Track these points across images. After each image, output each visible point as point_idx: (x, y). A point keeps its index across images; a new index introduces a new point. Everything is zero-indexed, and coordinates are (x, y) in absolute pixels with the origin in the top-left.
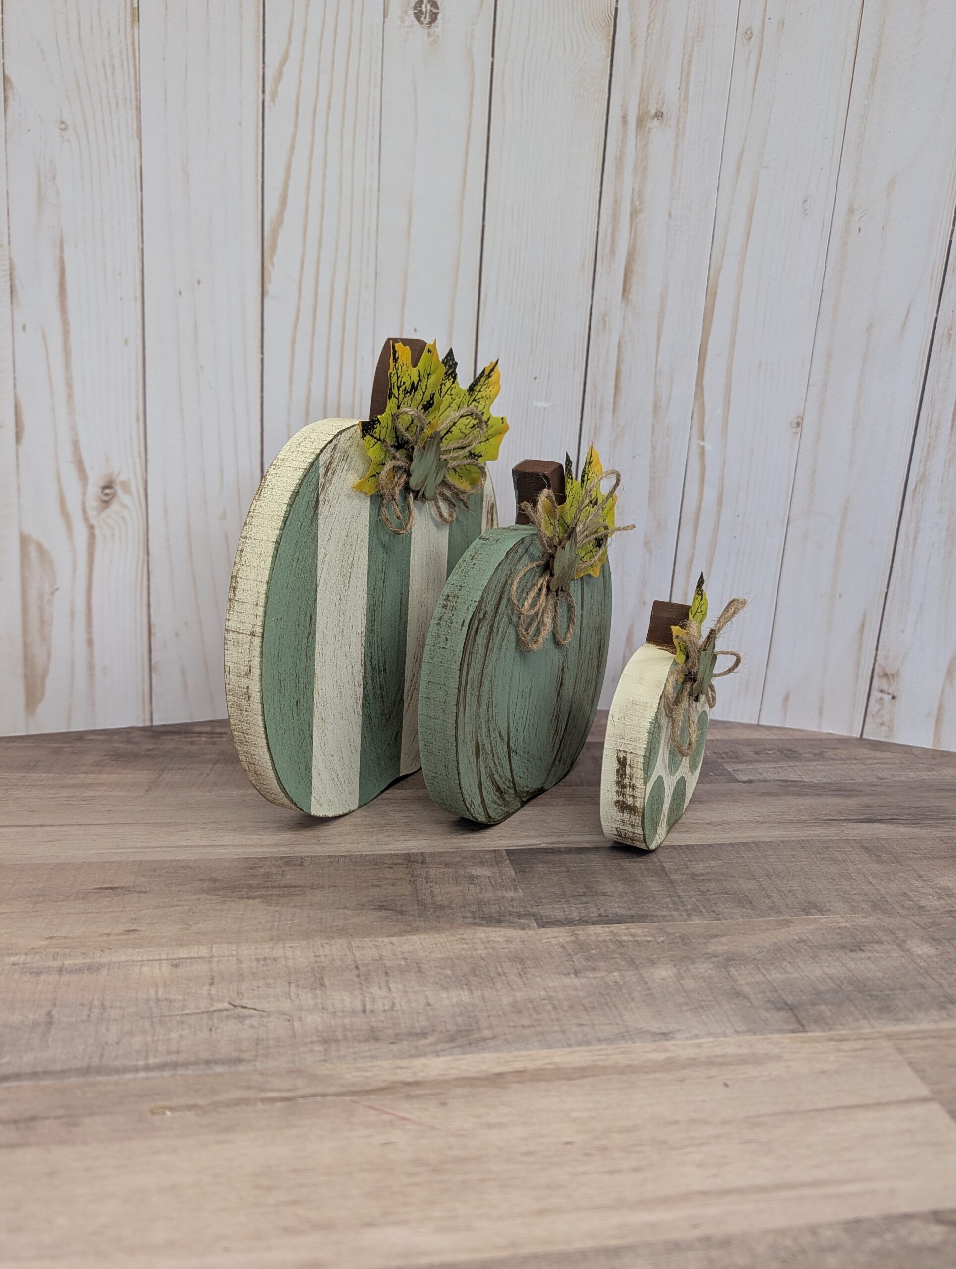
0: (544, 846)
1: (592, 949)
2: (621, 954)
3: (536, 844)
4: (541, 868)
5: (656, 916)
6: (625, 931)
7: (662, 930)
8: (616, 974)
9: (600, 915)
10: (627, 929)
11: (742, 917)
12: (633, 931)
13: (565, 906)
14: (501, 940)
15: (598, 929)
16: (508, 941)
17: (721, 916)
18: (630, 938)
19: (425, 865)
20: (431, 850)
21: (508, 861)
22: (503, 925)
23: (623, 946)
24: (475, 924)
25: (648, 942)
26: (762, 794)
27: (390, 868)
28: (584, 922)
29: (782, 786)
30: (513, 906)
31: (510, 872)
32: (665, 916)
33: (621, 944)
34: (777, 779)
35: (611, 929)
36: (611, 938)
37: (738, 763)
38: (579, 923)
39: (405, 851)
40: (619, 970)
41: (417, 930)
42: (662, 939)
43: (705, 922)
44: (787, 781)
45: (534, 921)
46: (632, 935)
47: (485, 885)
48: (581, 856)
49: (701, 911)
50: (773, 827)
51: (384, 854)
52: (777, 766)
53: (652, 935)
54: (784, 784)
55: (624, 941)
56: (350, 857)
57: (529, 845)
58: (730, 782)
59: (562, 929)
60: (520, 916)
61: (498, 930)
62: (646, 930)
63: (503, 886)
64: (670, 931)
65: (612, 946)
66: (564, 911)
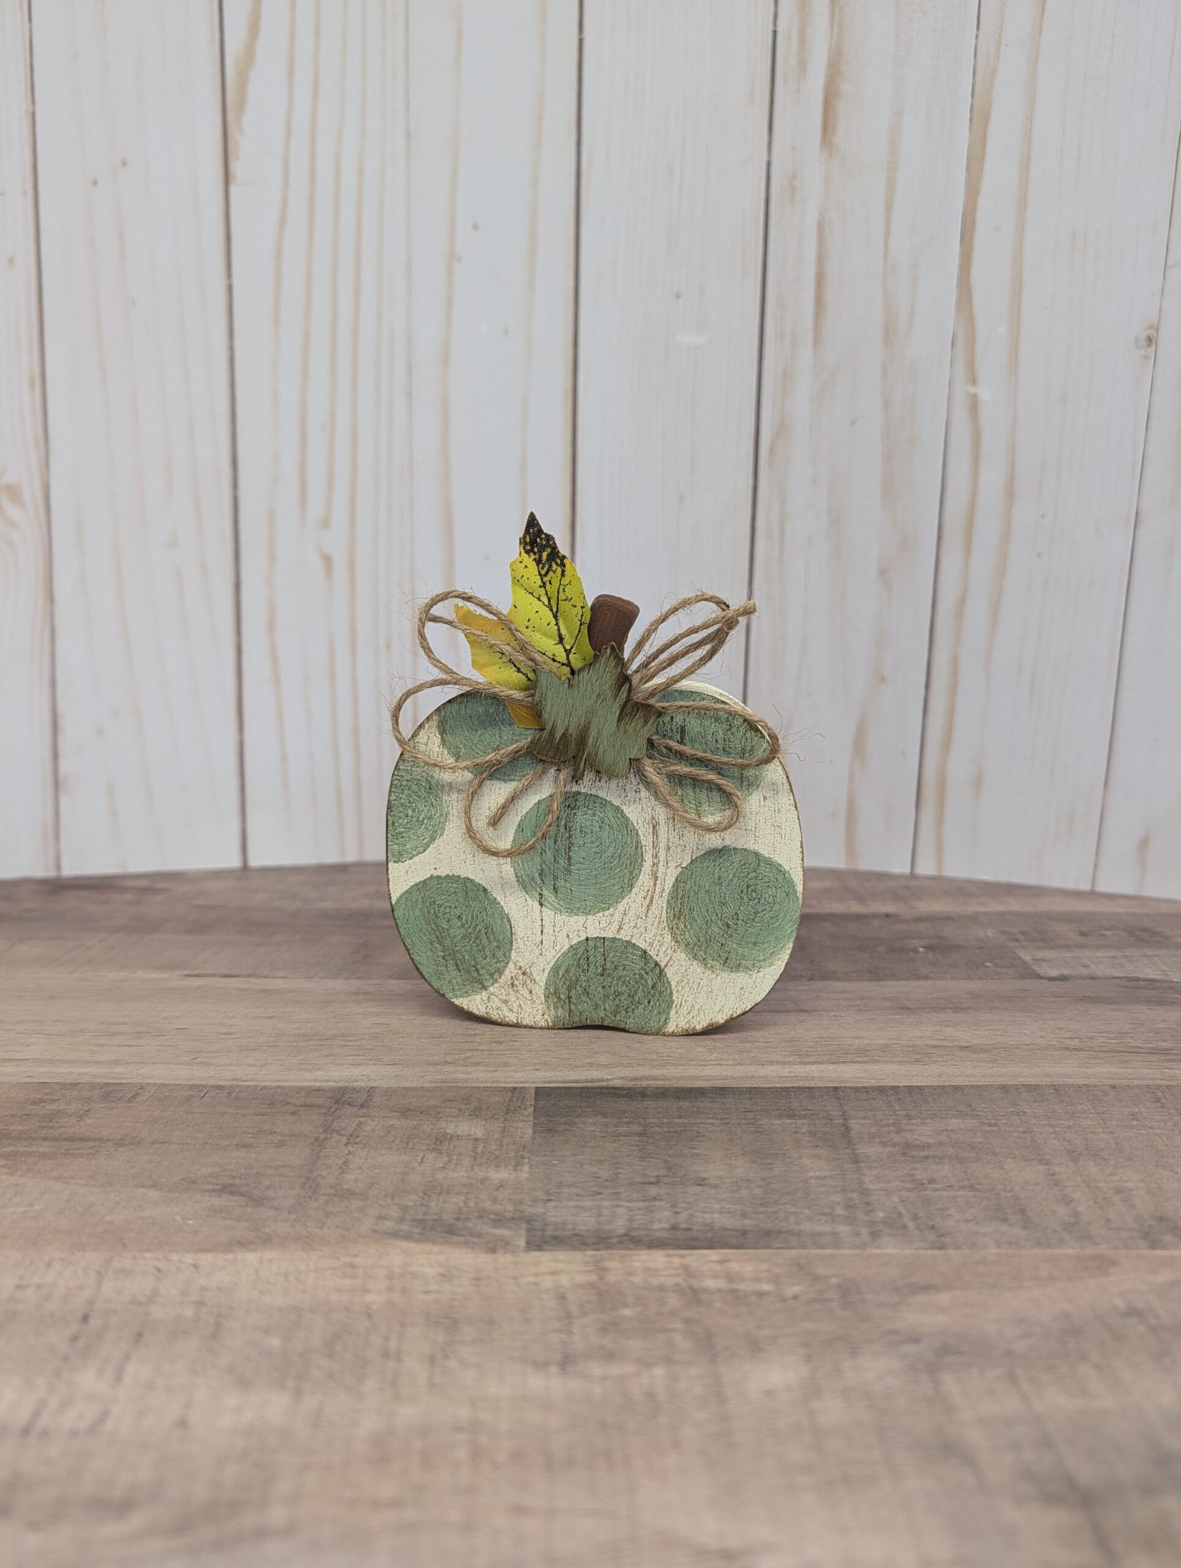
0: (617, 1083)
1: (626, 1306)
2: (688, 1321)
3: (603, 1081)
4: (590, 1125)
5: (799, 1234)
6: (717, 1267)
7: (800, 1268)
8: (659, 1371)
9: (674, 1228)
10: (721, 1262)
11: (998, 1244)
12: (734, 1266)
13: (605, 1204)
14: (431, 1272)
15: (658, 1259)
16: (446, 1276)
17: (947, 1240)
18: (722, 1284)
19: (363, 1111)
20: (393, 1084)
21: (531, 1110)
22: (455, 1239)
23: (699, 1303)
24: (395, 1235)
25: (761, 1294)
26: (1085, 999)
27: (292, 1113)
28: (633, 1240)
29: (1126, 987)
30: (495, 1201)
31: (524, 1129)
32: (820, 1234)
33: (695, 1296)
34: (1116, 975)
35: (684, 1261)
36: (679, 1280)
37: (1045, 948)
38: (621, 1243)
39: (340, 1084)
40: (669, 1361)
41: (267, 1241)
42: (796, 1289)
43: (908, 1252)
44: (1138, 979)
45: (523, 1233)
46: (730, 1278)
47: (460, 1154)
48: (681, 1104)
49: (905, 1227)
50: (1099, 1058)
51: (298, 1087)
52: (1119, 954)
53: (776, 1280)
54: (1129, 984)
55: (706, 1291)
56: (230, 1090)
57: (587, 1081)
58: (1022, 977)
59: (577, 1256)
60: (499, 1220)
61: (436, 1248)
62: (765, 1266)
63: (497, 1157)
64: (821, 1271)
65: (673, 1301)
66: (599, 1215)
